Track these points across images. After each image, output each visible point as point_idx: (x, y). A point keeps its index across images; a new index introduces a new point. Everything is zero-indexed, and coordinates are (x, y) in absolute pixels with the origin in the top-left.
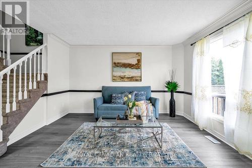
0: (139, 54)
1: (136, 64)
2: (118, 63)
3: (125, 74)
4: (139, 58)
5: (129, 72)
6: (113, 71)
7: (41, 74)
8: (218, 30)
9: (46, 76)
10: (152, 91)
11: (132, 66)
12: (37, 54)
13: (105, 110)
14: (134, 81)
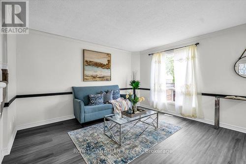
0: (109, 55)
1: (107, 64)
2: (90, 62)
3: (97, 74)
4: (109, 59)
5: (100, 72)
6: (84, 70)
8: (170, 50)
11: (103, 66)
13: (92, 112)
14: (104, 80)
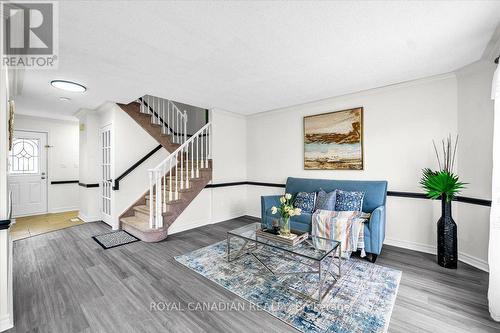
0: (358, 111)
1: (351, 134)
2: (314, 135)
3: (327, 156)
4: (358, 119)
5: (335, 152)
6: (305, 150)
7: (204, 160)
9: (210, 162)
10: (389, 194)
11: (341, 139)
12: (200, 136)
14: (345, 168)
